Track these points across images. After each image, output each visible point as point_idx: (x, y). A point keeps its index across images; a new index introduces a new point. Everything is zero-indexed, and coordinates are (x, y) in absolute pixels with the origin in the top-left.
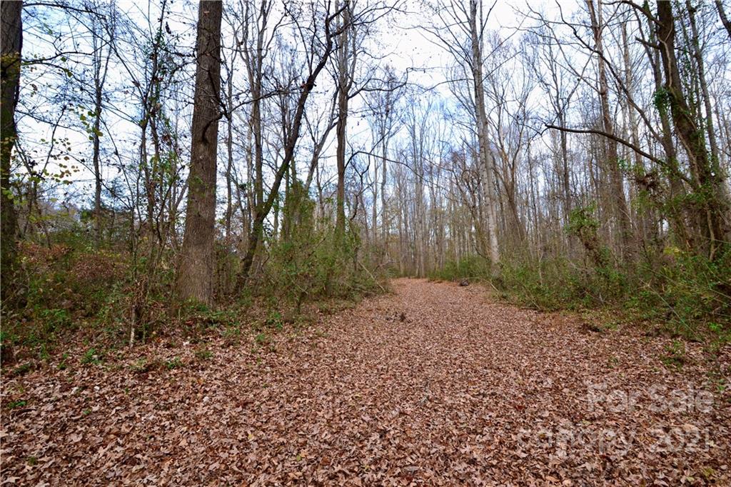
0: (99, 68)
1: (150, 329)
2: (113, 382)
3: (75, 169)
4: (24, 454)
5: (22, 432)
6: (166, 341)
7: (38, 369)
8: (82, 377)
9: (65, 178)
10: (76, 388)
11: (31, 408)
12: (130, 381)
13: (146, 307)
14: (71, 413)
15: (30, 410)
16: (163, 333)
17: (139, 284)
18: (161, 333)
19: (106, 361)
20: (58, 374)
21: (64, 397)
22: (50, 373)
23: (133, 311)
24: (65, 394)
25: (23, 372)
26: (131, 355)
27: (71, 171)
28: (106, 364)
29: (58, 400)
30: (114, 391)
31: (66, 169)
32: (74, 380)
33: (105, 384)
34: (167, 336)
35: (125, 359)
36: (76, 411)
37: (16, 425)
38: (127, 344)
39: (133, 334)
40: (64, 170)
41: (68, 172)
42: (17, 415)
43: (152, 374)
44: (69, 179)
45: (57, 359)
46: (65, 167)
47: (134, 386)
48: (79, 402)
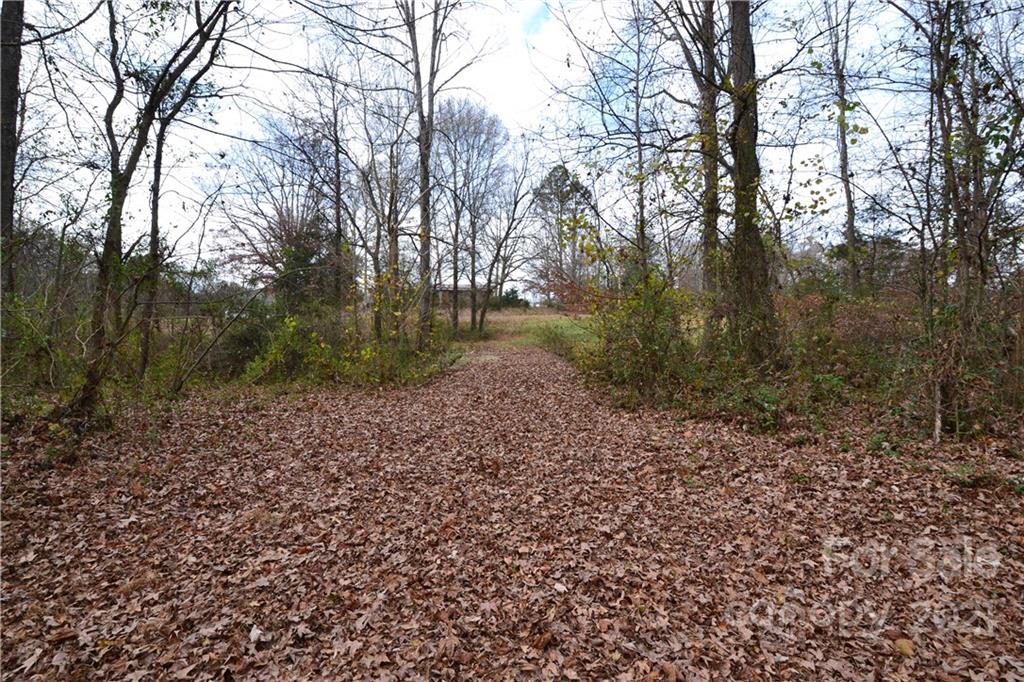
0: (837, 43)
1: (968, 419)
2: (918, 488)
3: (831, 192)
4: (817, 539)
5: (811, 513)
6: (1001, 445)
7: (815, 443)
8: (872, 468)
9: (819, 208)
10: (867, 481)
11: (816, 488)
12: (946, 493)
13: (961, 384)
14: (866, 511)
15: (816, 491)
16: (992, 430)
17: (945, 346)
18: (988, 430)
19: (902, 454)
20: (841, 456)
21: (854, 487)
22: (830, 452)
23: (937, 388)
24: (854, 483)
25: (800, 443)
26: (940, 454)
27: (826, 195)
28: (902, 458)
29: (847, 489)
30: (922, 501)
31: (819, 196)
32: (862, 468)
33: (906, 486)
34: (1001, 436)
35: (931, 458)
36: (871, 510)
37: (804, 502)
38: (930, 436)
39: (938, 423)
40: (816, 197)
41: (822, 198)
42: (802, 491)
43: (984, 493)
44: (825, 207)
45: (835, 436)
46: (818, 193)
47: (955, 503)
48: (873, 501)
